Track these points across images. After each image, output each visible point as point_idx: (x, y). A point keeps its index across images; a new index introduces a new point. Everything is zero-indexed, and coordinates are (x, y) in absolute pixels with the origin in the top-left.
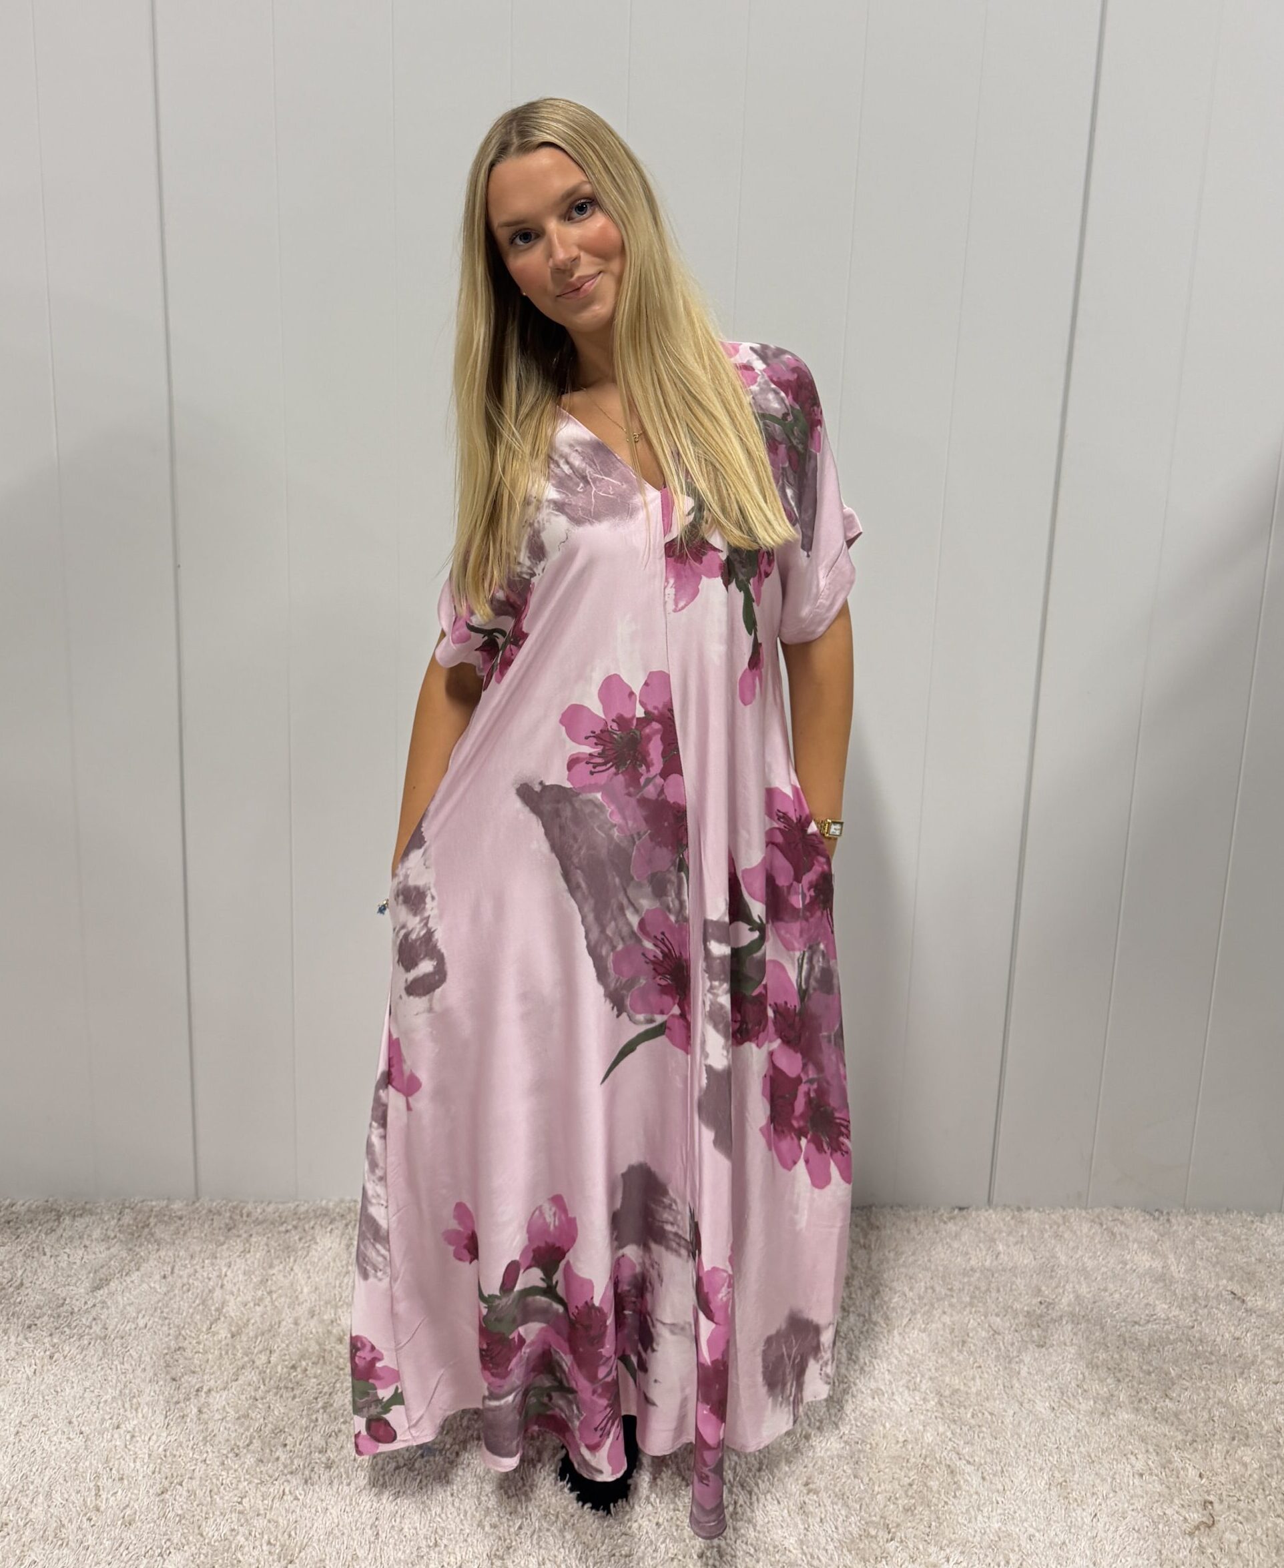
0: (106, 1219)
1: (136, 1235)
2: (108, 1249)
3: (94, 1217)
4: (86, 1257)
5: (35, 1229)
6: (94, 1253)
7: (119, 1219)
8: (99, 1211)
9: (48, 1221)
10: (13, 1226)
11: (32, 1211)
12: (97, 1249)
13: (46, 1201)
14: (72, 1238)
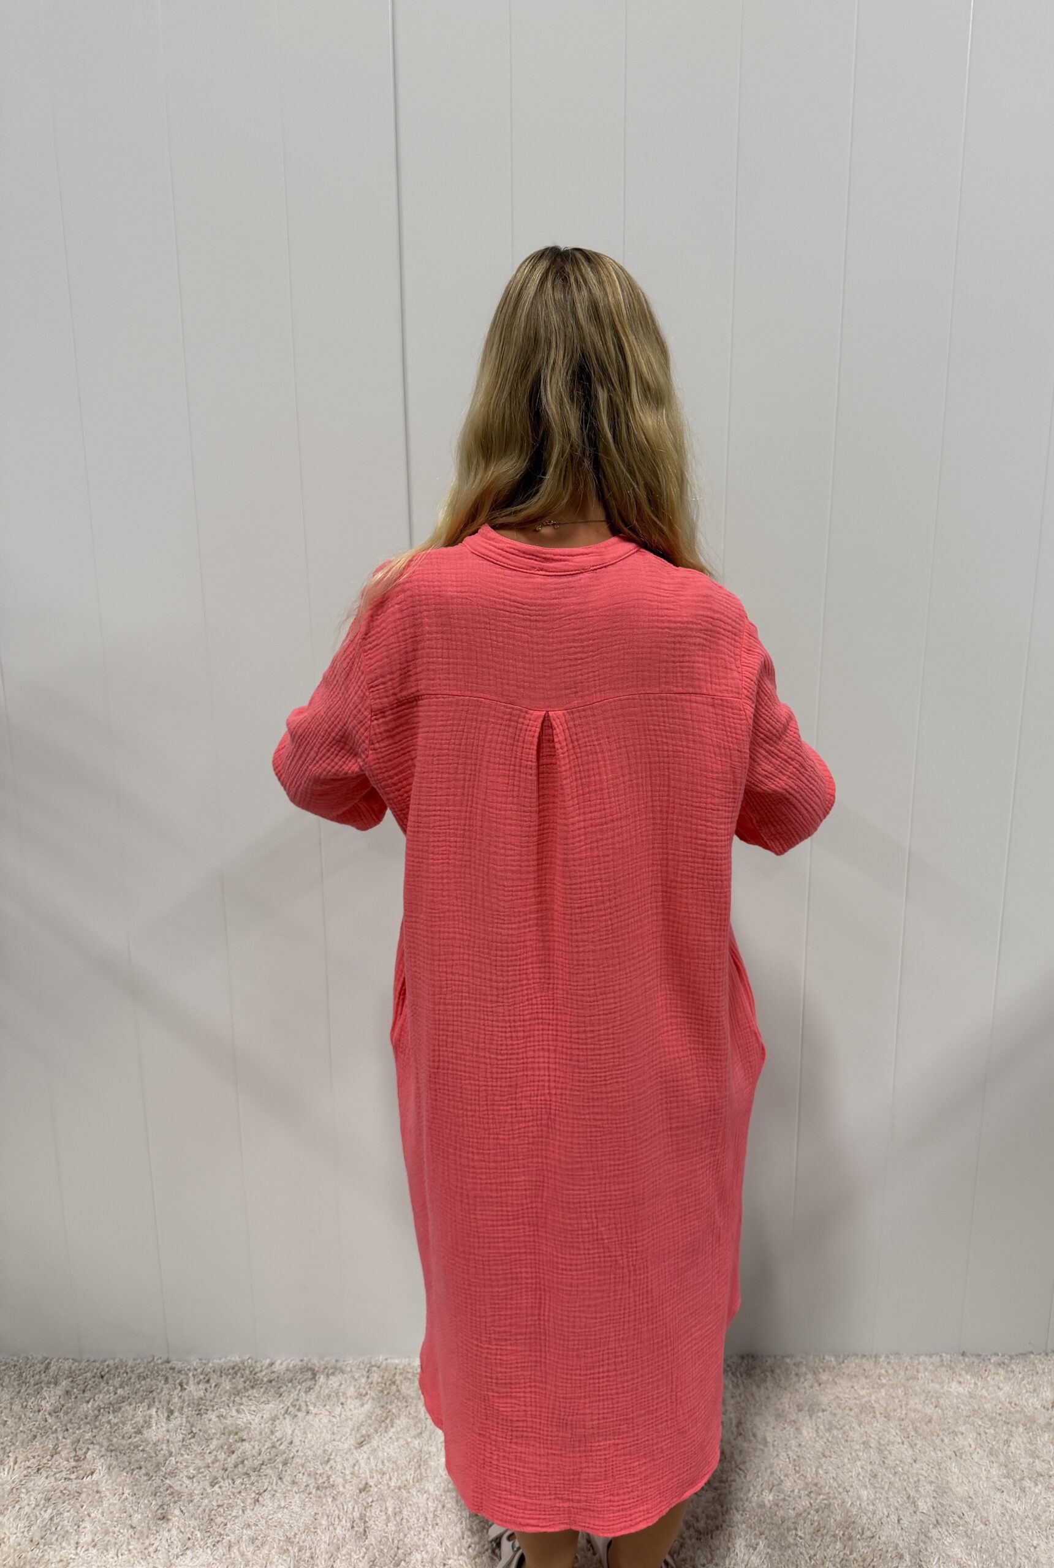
0: (356, 1377)
1: (386, 1392)
2: (362, 1405)
3: (345, 1375)
4: (344, 1413)
5: (295, 1388)
6: (350, 1410)
7: (368, 1377)
8: (349, 1369)
9: (306, 1380)
10: (276, 1384)
11: (290, 1371)
12: (352, 1406)
13: (302, 1361)
14: (329, 1396)
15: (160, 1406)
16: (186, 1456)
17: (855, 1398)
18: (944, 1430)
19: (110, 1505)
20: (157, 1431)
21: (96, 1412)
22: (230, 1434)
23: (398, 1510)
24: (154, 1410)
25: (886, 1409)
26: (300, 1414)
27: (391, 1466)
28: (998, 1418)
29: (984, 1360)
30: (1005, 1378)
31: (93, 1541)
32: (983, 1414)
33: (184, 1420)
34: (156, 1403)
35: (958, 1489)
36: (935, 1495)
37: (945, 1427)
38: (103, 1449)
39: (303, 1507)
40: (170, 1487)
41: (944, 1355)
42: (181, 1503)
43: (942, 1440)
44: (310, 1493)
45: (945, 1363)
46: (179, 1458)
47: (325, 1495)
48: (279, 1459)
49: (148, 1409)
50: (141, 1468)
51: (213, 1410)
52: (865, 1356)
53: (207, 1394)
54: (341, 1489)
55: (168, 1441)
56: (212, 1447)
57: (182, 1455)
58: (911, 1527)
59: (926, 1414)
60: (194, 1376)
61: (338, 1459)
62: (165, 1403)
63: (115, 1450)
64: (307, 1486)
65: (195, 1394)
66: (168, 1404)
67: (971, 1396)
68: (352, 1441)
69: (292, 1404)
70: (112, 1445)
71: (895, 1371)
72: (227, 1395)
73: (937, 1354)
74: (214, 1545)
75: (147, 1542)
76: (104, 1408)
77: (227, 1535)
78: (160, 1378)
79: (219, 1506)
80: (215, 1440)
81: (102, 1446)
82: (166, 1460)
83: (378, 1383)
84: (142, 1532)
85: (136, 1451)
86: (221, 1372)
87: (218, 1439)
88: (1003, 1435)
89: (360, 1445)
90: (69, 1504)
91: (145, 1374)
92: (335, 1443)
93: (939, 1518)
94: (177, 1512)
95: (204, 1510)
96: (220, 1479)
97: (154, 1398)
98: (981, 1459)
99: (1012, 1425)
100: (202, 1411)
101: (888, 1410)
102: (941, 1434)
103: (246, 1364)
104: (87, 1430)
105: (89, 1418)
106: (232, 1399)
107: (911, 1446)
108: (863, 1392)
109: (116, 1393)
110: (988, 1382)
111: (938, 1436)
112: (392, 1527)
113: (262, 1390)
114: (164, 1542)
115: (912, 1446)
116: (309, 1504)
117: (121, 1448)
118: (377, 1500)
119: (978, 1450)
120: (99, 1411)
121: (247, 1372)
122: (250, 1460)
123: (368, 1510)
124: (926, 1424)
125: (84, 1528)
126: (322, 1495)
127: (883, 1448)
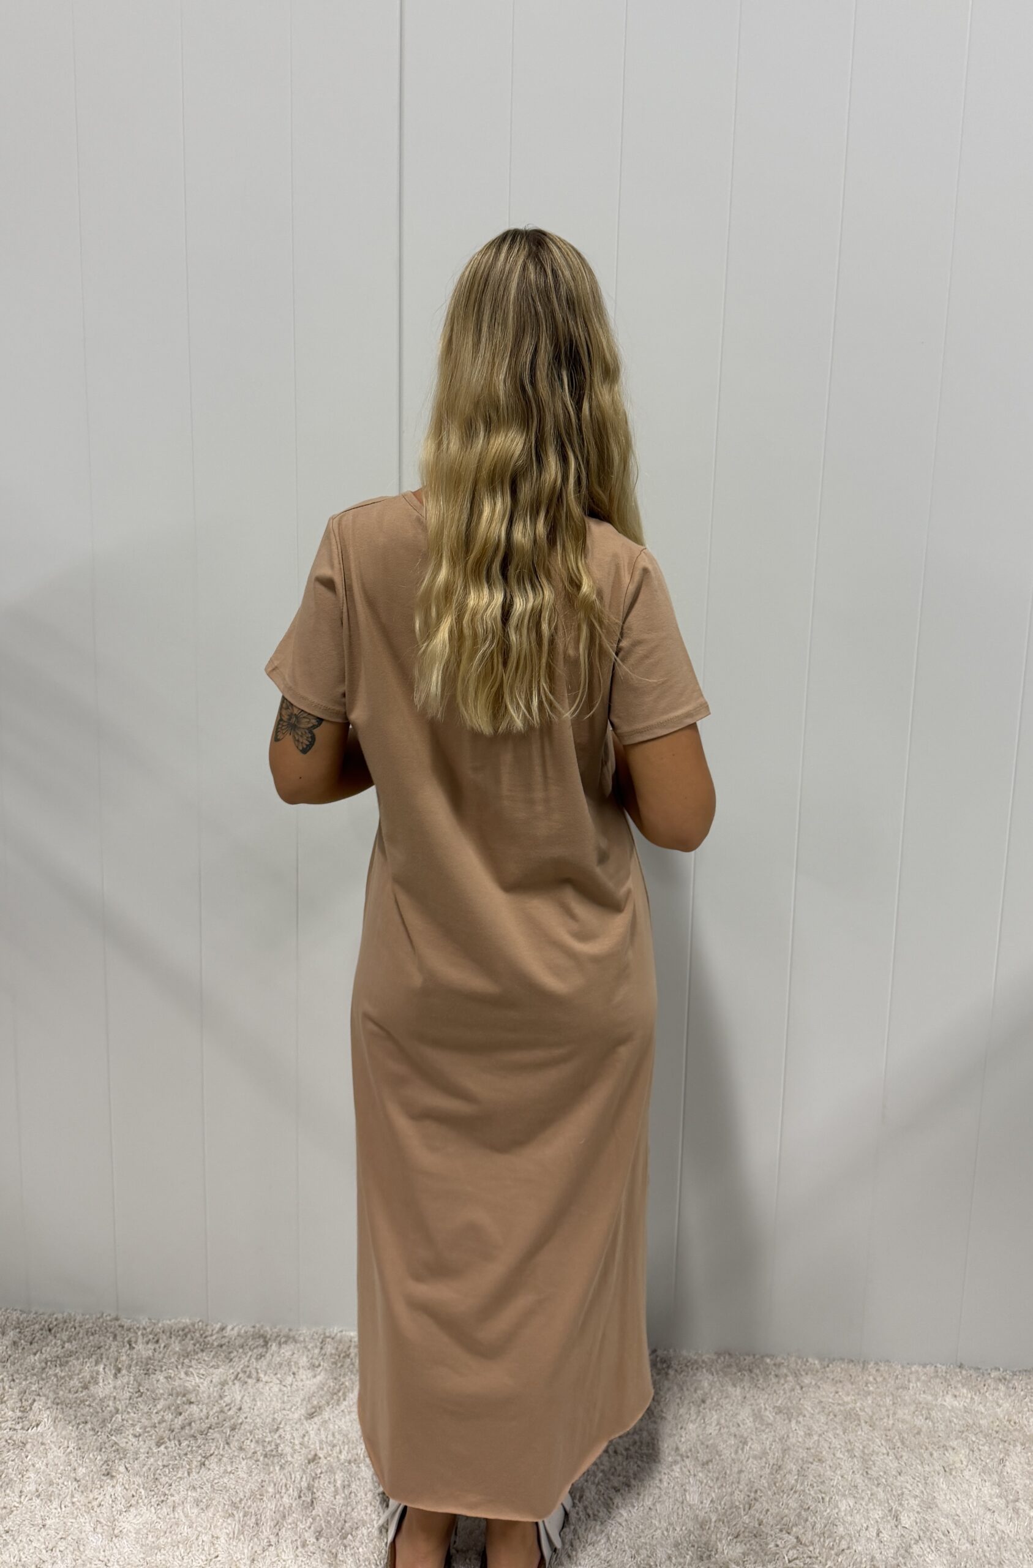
0: (309, 1347)
1: (339, 1365)
2: (315, 1376)
3: (298, 1345)
4: (295, 1383)
5: (245, 1354)
6: (302, 1380)
7: (321, 1348)
8: (302, 1339)
9: (257, 1347)
10: (225, 1350)
11: (242, 1337)
12: (304, 1377)
13: (254, 1327)
14: (281, 1365)
15: (108, 1363)
16: (132, 1414)
17: (839, 1404)
18: (934, 1443)
19: (55, 1457)
20: (102, 1389)
21: (43, 1364)
22: (178, 1395)
23: (346, 1483)
24: (102, 1366)
25: (871, 1418)
26: (250, 1381)
27: (342, 1439)
28: (994, 1434)
29: (983, 1375)
30: (1005, 1395)
31: (37, 1490)
32: (978, 1430)
33: (132, 1378)
34: (104, 1360)
35: (945, 1506)
36: (919, 1510)
37: (935, 1440)
38: (49, 1401)
39: (250, 1474)
40: (116, 1443)
41: (939, 1365)
42: (127, 1460)
43: (931, 1455)
44: (257, 1461)
45: (940, 1375)
46: (126, 1416)
47: (273, 1463)
48: (227, 1424)
49: (96, 1365)
50: (86, 1422)
51: (162, 1371)
52: (852, 1361)
53: (156, 1354)
54: (289, 1459)
55: (115, 1398)
56: (159, 1407)
57: (128, 1413)
58: (891, 1541)
59: (915, 1426)
60: (143, 1335)
61: (288, 1428)
62: (113, 1360)
63: (62, 1403)
64: (255, 1453)
65: (143, 1353)
66: (116, 1362)
67: (966, 1410)
68: (303, 1411)
69: (242, 1369)
70: (59, 1398)
71: (884, 1378)
72: (176, 1356)
73: (932, 1365)
74: (158, 1505)
75: (91, 1496)
76: (51, 1361)
77: (172, 1495)
78: (108, 1334)
79: (164, 1466)
80: (162, 1400)
81: (48, 1399)
82: (112, 1417)
83: (331, 1355)
84: (86, 1486)
85: (82, 1405)
86: (171, 1333)
87: (165, 1400)
88: (998, 1455)
89: (311, 1416)
90: (14, 1453)
91: (93, 1331)
92: (284, 1412)
93: (921, 1534)
94: (122, 1469)
95: (150, 1469)
96: (166, 1439)
97: (102, 1354)
98: (972, 1476)
99: (1010, 1444)
100: (150, 1371)
101: (874, 1418)
102: (930, 1447)
103: (196, 1326)
104: (33, 1381)
105: (36, 1370)
106: (181, 1360)
107: (896, 1458)
108: (847, 1399)
109: (63, 1347)
110: (986, 1397)
111: (927, 1449)
112: (340, 1500)
113: (212, 1354)
114: (108, 1497)
115: (898, 1458)
116: (255, 1472)
117: (68, 1401)
118: (326, 1472)
119: (969, 1467)
120: (46, 1363)
121: (198, 1335)
122: (198, 1422)
123: (317, 1481)
124: (914, 1437)
125: (28, 1478)
126: (270, 1463)
127: (866, 1457)
